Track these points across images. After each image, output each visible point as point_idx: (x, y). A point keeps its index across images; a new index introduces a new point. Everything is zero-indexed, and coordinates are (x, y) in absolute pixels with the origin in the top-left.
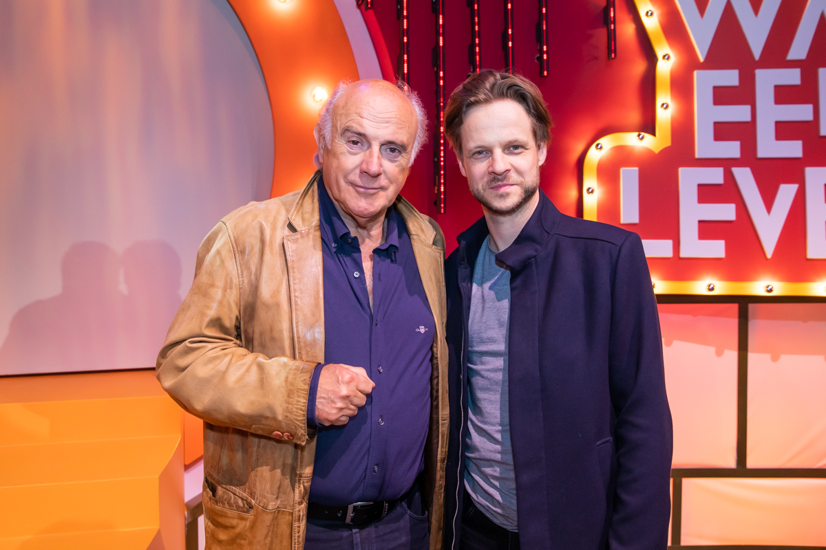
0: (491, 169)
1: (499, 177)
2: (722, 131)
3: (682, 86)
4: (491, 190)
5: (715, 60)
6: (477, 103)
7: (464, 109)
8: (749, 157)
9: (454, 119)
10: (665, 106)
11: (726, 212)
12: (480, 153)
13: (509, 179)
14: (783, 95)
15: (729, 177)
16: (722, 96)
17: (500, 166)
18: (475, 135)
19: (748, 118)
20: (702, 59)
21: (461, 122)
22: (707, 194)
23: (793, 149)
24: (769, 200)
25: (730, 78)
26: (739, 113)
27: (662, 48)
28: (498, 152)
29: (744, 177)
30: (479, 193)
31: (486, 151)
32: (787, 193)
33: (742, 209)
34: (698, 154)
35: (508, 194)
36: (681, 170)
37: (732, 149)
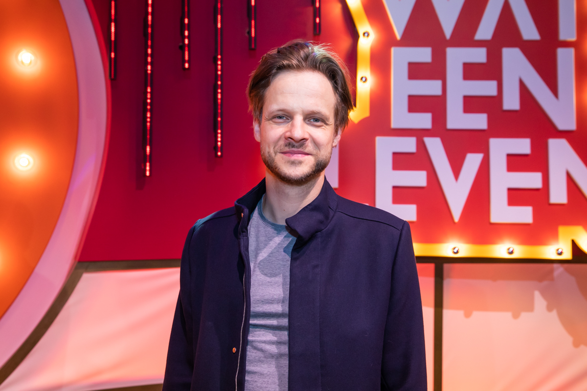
0: (288, 134)
1: (296, 144)
2: (416, 104)
3: (381, 62)
4: (282, 155)
5: (410, 38)
6: (289, 67)
7: (274, 71)
8: (439, 128)
9: (262, 80)
10: (364, 79)
11: (417, 178)
12: (280, 117)
13: (306, 147)
14: (471, 72)
15: (421, 146)
16: (416, 71)
17: (298, 133)
18: (280, 98)
19: (438, 92)
20: (398, 36)
21: (267, 85)
22: (401, 161)
23: (479, 121)
24: (457, 169)
25: (424, 55)
26: (431, 87)
27: (364, 26)
28: (299, 119)
29: (435, 147)
30: (270, 156)
31: (286, 116)
32: (473, 162)
33: (433, 176)
34: (394, 125)
35: (300, 163)
36: (378, 139)
37: (424, 121)
